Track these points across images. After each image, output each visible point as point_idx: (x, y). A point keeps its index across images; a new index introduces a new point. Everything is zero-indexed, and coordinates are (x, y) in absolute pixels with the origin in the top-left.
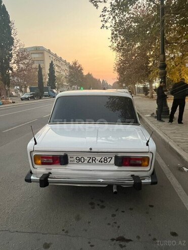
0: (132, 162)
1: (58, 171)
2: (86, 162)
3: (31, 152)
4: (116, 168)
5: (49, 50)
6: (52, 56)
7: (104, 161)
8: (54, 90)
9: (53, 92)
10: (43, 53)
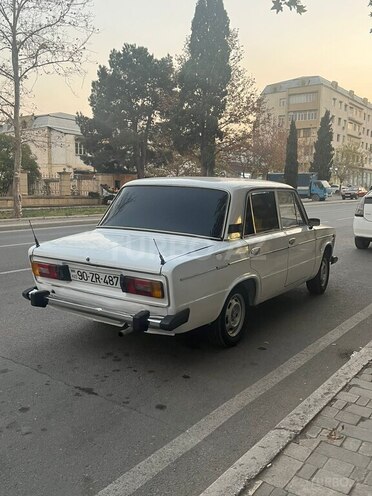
0: (140, 287)
1: (63, 290)
2: (90, 279)
3: (31, 256)
4: (124, 295)
5: (335, 84)
6: (339, 98)
7: (109, 282)
8: (325, 183)
9: (322, 187)
10: (316, 92)
